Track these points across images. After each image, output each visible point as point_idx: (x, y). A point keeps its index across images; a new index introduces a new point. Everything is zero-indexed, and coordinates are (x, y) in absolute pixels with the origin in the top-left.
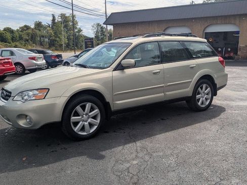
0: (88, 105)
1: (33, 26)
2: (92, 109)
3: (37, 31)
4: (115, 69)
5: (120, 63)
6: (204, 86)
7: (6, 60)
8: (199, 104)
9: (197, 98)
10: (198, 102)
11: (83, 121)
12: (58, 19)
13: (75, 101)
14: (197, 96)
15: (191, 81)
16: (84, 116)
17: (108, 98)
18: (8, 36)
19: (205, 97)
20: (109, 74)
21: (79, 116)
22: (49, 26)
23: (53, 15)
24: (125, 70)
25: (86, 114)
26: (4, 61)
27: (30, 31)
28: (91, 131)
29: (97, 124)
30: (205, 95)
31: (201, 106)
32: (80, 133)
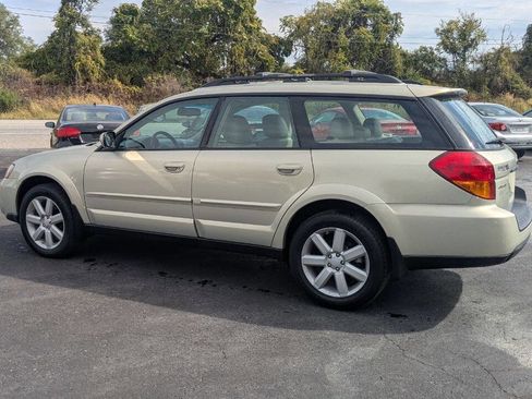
0: (49, 203)
2: (55, 210)
8: (315, 282)
9: (304, 262)
11: (44, 225)
14: (307, 257)
15: (279, 208)
19: (345, 268)
21: (38, 215)
25: (48, 216)
29: (61, 239)
30: (342, 263)
31: (323, 290)
32: (39, 243)
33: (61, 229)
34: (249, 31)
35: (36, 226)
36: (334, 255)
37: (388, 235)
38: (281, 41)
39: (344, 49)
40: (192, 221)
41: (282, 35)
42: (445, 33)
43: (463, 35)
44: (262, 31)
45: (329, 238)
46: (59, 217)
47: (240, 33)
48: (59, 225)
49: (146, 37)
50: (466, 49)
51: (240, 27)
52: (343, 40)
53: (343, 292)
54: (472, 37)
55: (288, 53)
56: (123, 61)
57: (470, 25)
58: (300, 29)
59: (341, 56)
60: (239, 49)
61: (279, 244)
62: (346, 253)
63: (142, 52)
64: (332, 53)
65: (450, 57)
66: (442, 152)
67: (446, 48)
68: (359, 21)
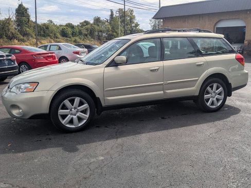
0: (77, 100)
1: (92, 22)
2: (81, 104)
3: (96, 27)
4: (108, 66)
5: (113, 60)
6: (215, 85)
7: (50, 55)
8: (208, 104)
9: (205, 98)
10: (207, 102)
11: (72, 114)
12: (116, 14)
13: (63, 95)
14: (205, 96)
15: (198, 80)
16: (73, 109)
17: (98, 94)
18: (69, 31)
19: (216, 97)
20: (100, 70)
21: (67, 109)
22: (107, 21)
23: (111, 10)
24: (119, 66)
25: (75, 108)
26: (48, 55)
27: (89, 26)
28: (80, 125)
31: (211, 107)
36: (213, 93)
37: (229, 82)
45: (212, 87)
53: (216, 105)
62: (217, 91)
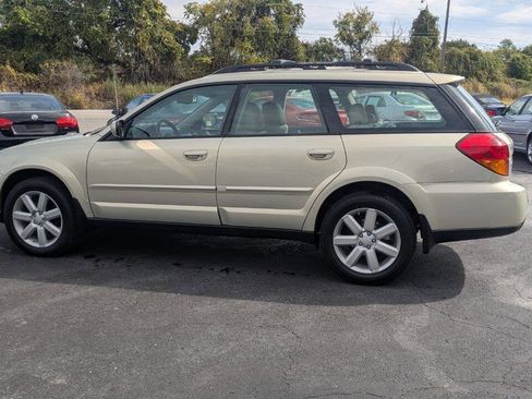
2: (50, 206)
4: (104, 138)
6: (371, 214)
8: (347, 260)
9: (336, 243)
11: (35, 222)
14: (338, 237)
15: (311, 192)
16: (37, 214)
19: (376, 246)
21: (28, 212)
25: (41, 212)
29: (58, 236)
30: (374, 241)
31: (354, 268)
32: (29, 242)
33: (58, 226)
34: (154, 17)
35: (25, 224)
36: (365, 234)
37: (419, 212)
38: (186, 29)
39: (250, 38)
40: (215, 209)
41: (187, 22)
42: (342, 25)
43: (358, 27)
44: (167, 17)
45: (360, 218)
46: (56, 212)
47: (144, 19)
48: (55, 221)
49: (41, 20)
50: (361, 40)
51: (144, 13)
52: (249, 29)
53: (375, 268)
54: (366, 29)
55: (193, 40)
56: (14, 45)
57: (364, 18)
58: (205, 18)
59: (248, 45)
60: (143, 35)
61: (310, 227)
62: (378, 231)
63: (36, 37)
64: (238, 42)
65: (347, 48)
66: (464, 135)
67: (343, 39)
68: (263, 10)
